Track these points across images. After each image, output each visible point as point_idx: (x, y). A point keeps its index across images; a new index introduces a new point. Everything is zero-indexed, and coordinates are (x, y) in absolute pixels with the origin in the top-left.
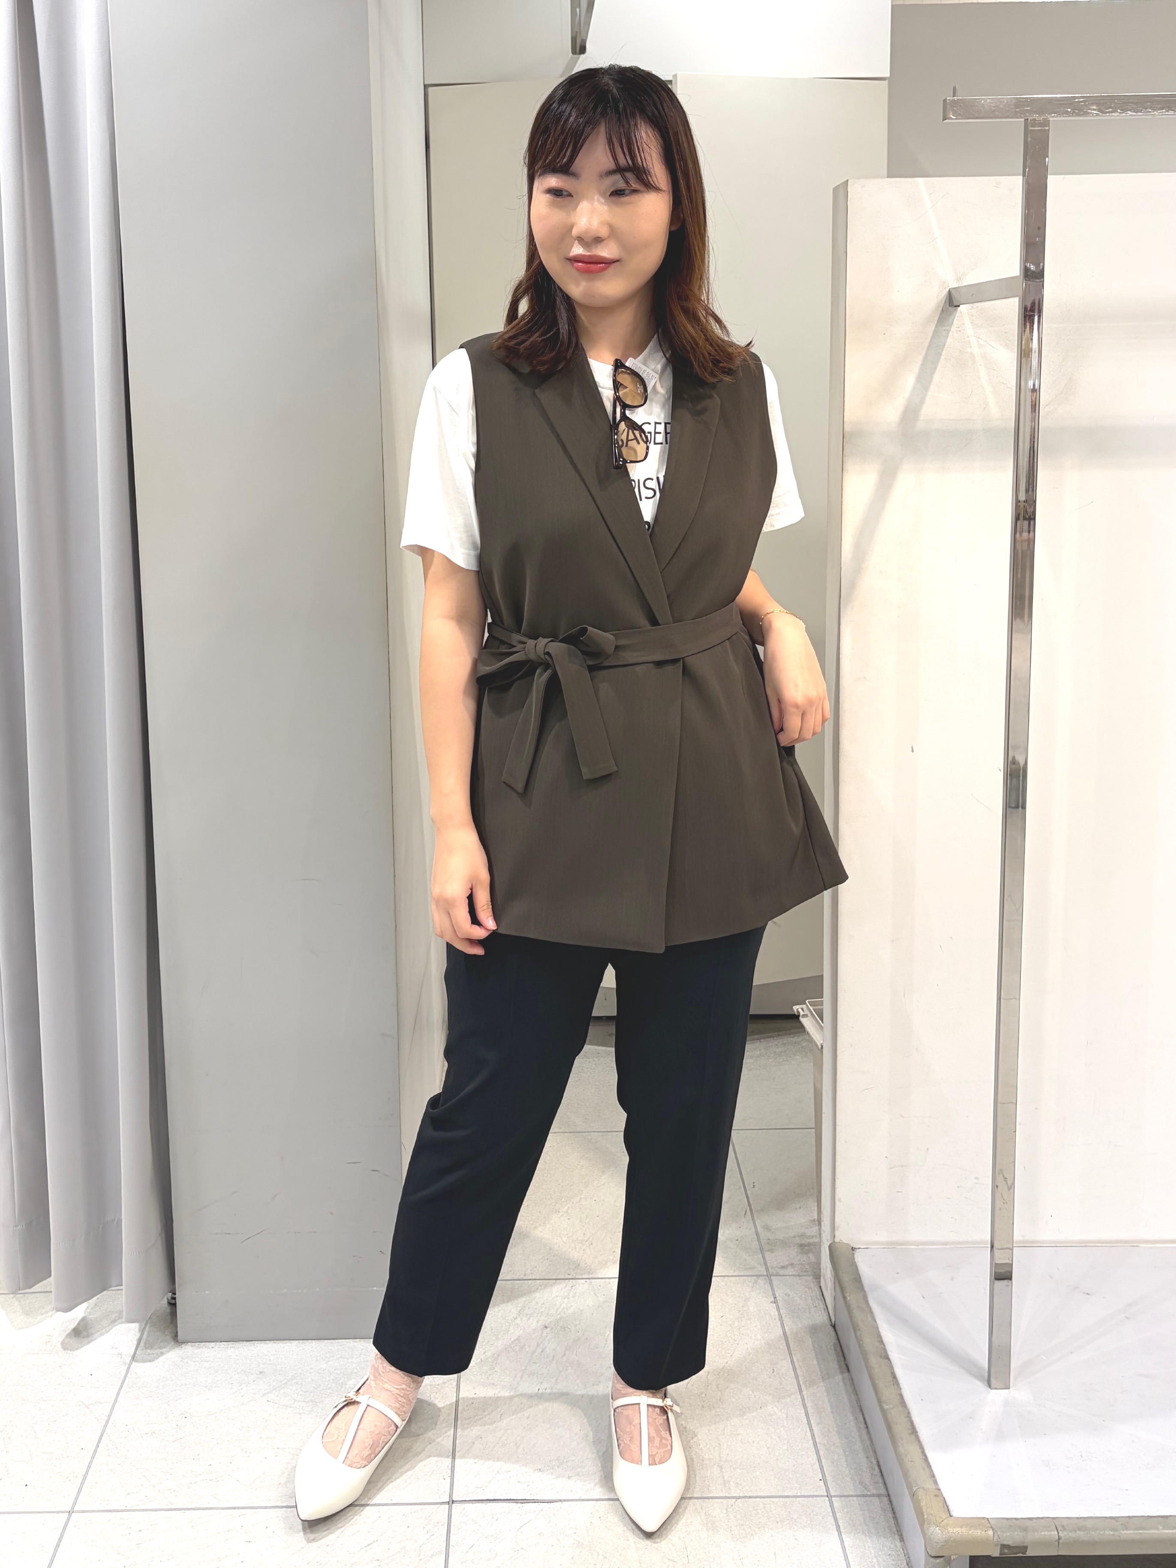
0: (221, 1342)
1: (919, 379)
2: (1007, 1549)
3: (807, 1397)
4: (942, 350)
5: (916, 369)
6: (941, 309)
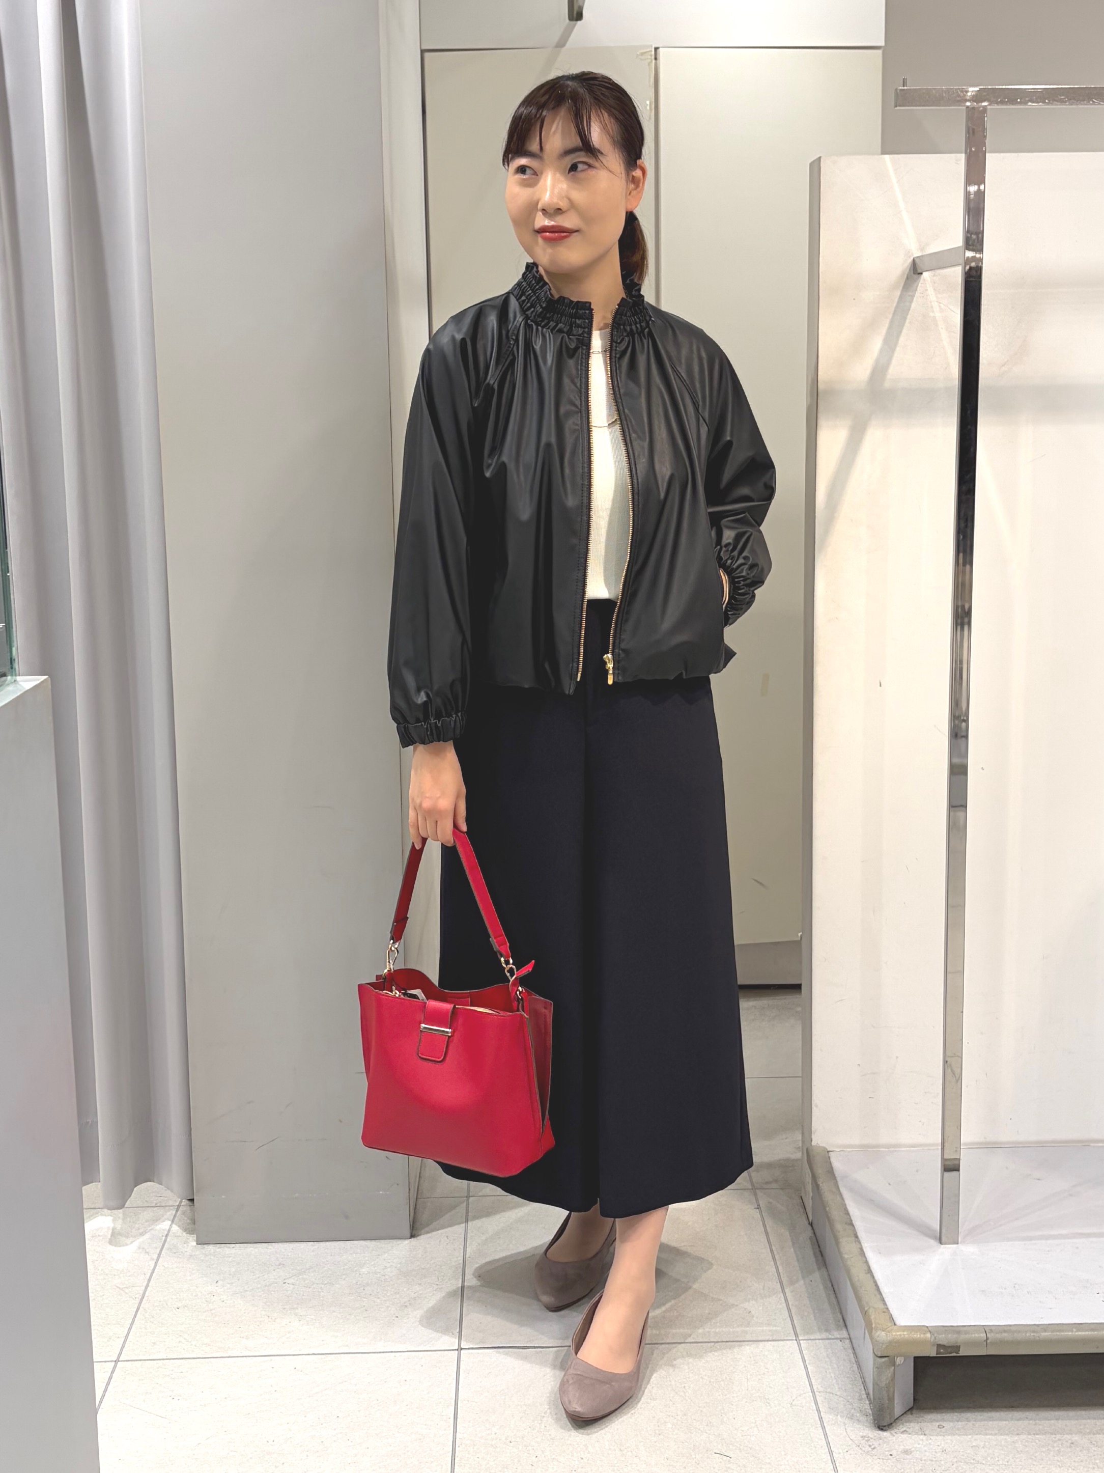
0: (240, 1244)
1: (887, 340)
2: (943, 1349)
3: (783, 1274)
4: (907, 315)
5: (883, 333)
6: (906, 276)
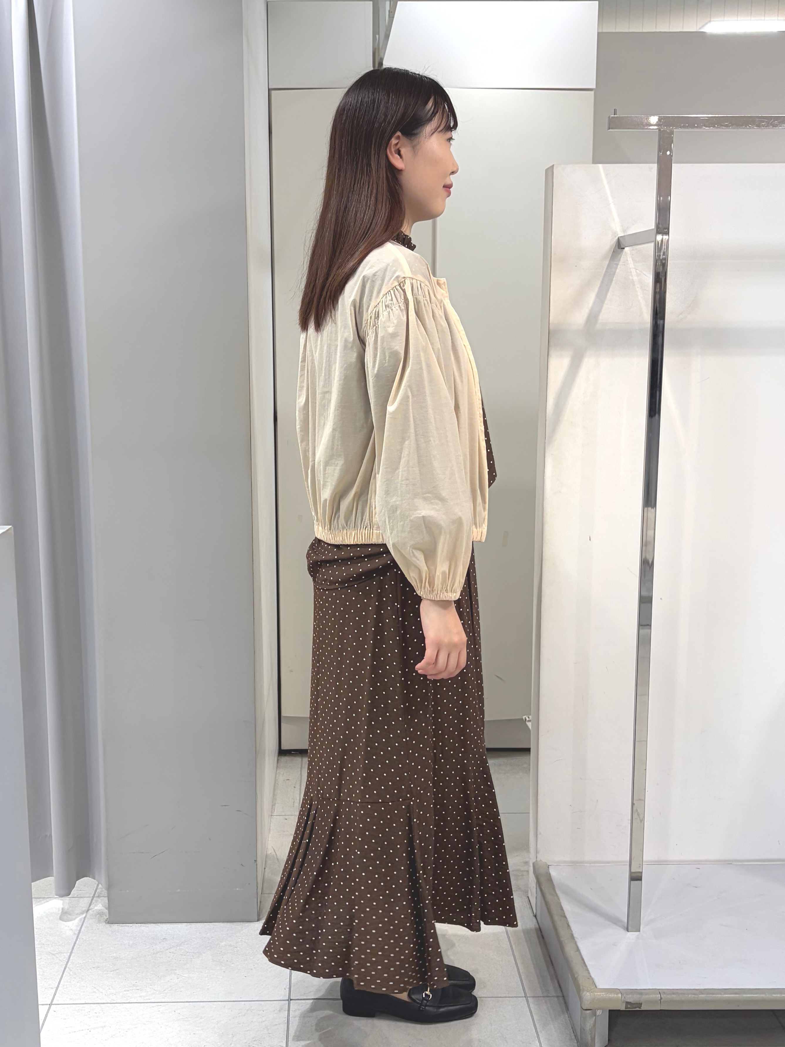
0: (137, 923)
1: (598, 296)
2: (630, 1005)
4: (613, 277)
5: (596, 289)
6: (613, 250)
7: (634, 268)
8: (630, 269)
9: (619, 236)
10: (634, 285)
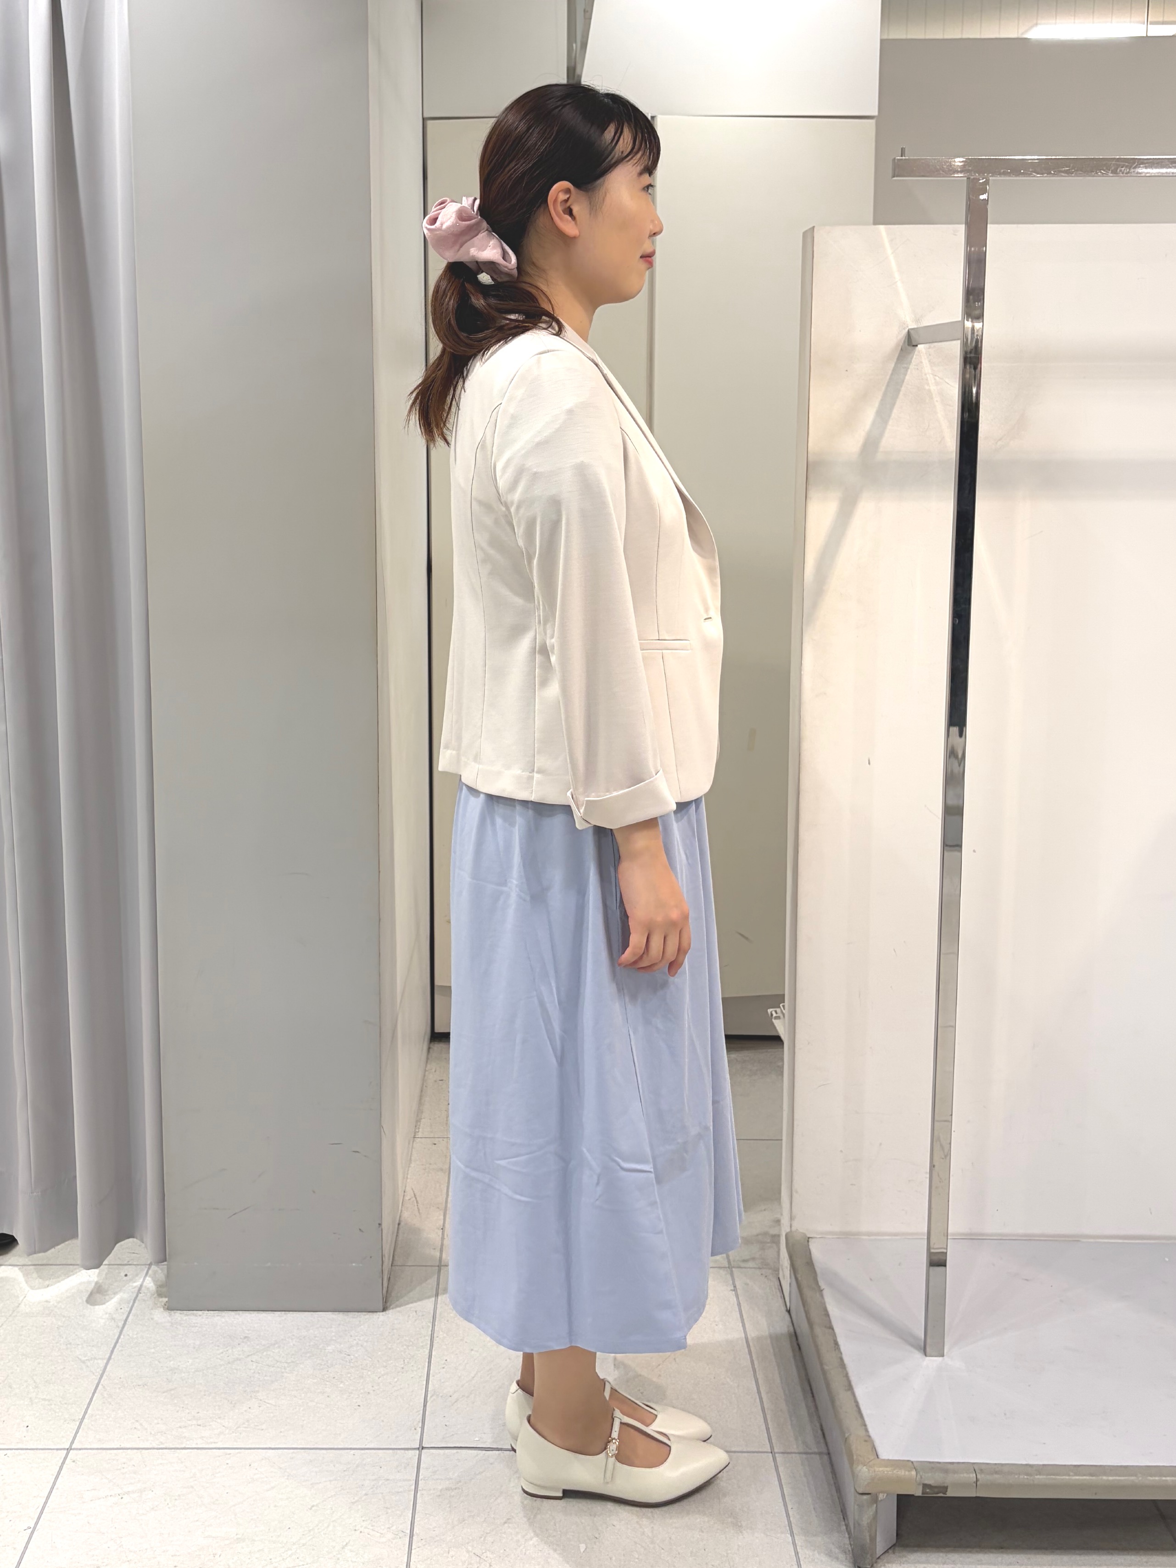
0: (208, 1311)
1: (879, 413)
2: (928, 1489)
3: (759, 1370)
4: (901, 387)
5: (876, 404)
6: (900, 348)
7: (932, 374)
8: (926, 374)
9: (910, 327)
10: (931, 398)
